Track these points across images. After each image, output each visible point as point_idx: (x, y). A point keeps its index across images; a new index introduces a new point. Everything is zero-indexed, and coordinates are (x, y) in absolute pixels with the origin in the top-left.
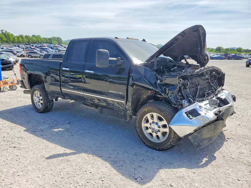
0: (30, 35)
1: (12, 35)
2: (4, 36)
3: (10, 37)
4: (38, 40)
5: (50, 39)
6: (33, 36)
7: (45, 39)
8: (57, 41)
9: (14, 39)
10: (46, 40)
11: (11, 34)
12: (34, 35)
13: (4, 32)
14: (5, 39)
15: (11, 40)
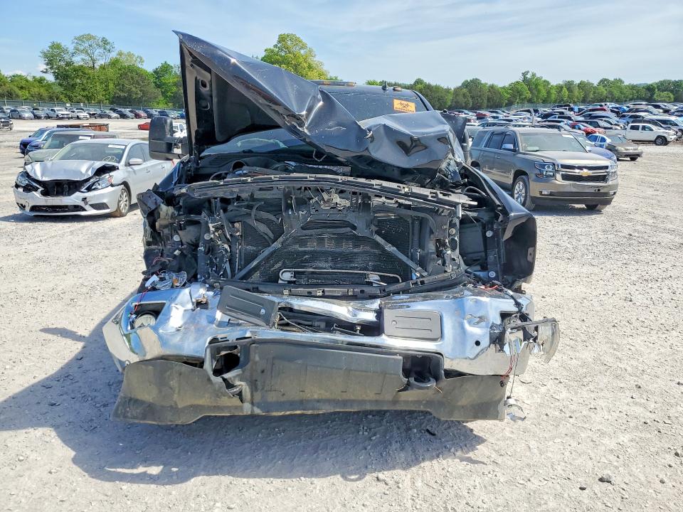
0: (591, 81)
1: (547, 83)
2: (526, 88)
3: (540, 87)
4: (611, 93)
5: (650, 89)
6: (603, 81)
7: (633, 87)
8: (672, 91)
9: (549, 93)
10: (637, 92)
11: (545, 81)
12: (606, 80)
13: (529, 76)
14: (529, 95)
15: (541, 96)
